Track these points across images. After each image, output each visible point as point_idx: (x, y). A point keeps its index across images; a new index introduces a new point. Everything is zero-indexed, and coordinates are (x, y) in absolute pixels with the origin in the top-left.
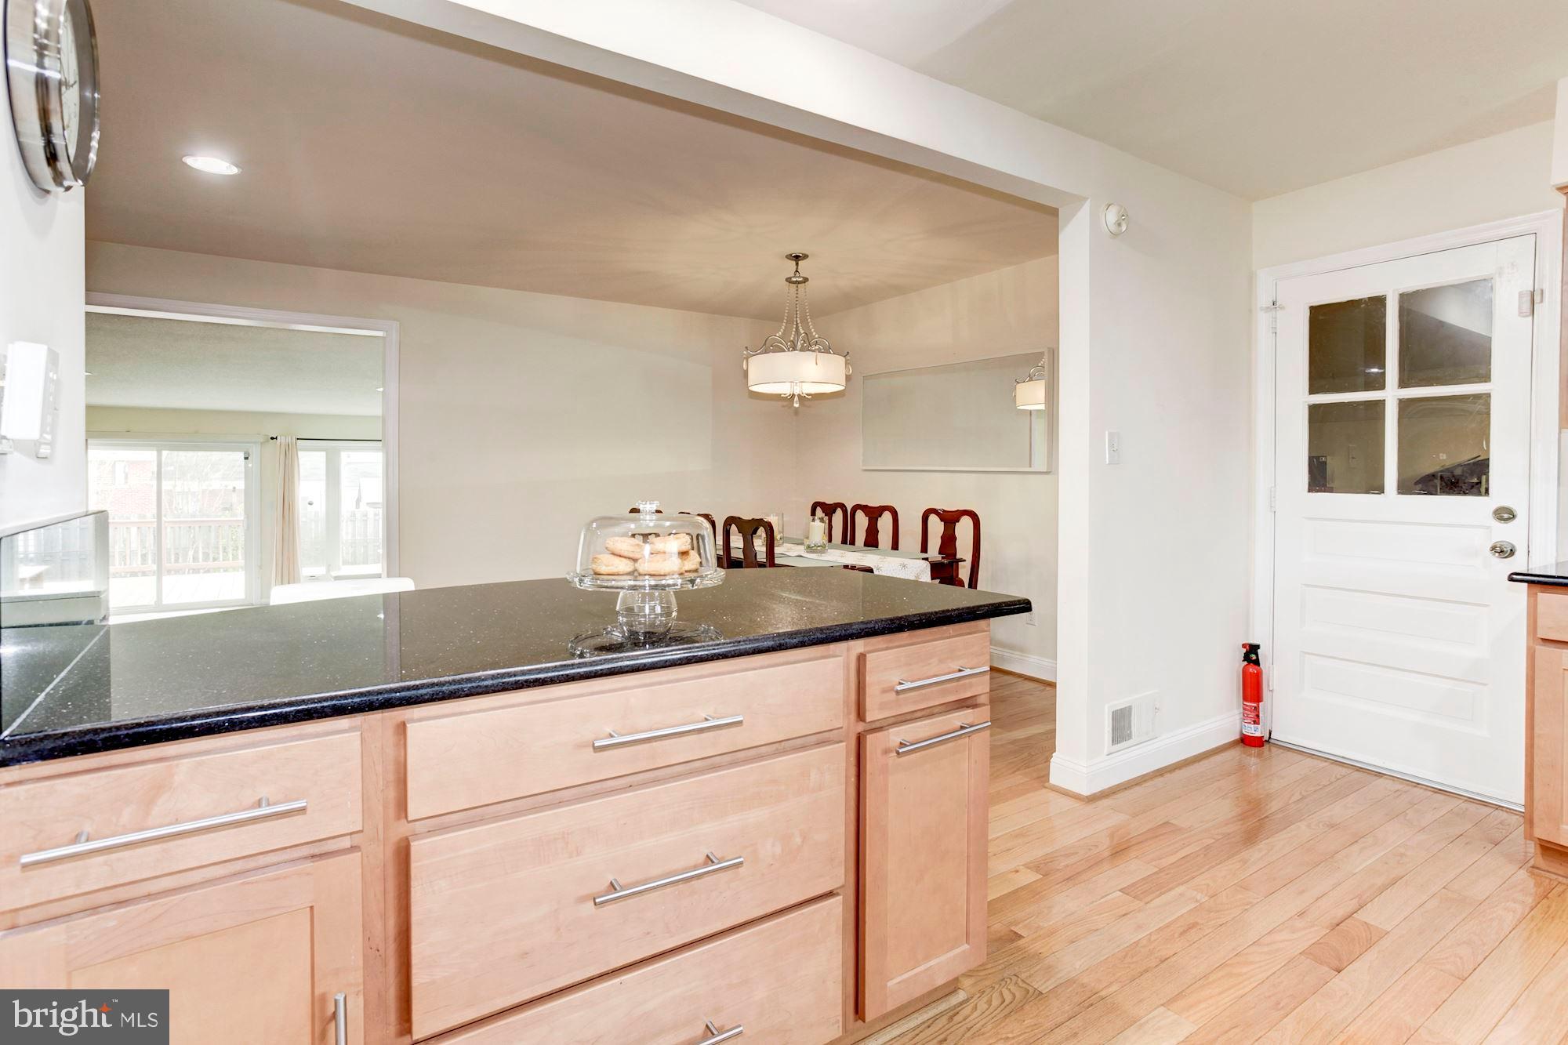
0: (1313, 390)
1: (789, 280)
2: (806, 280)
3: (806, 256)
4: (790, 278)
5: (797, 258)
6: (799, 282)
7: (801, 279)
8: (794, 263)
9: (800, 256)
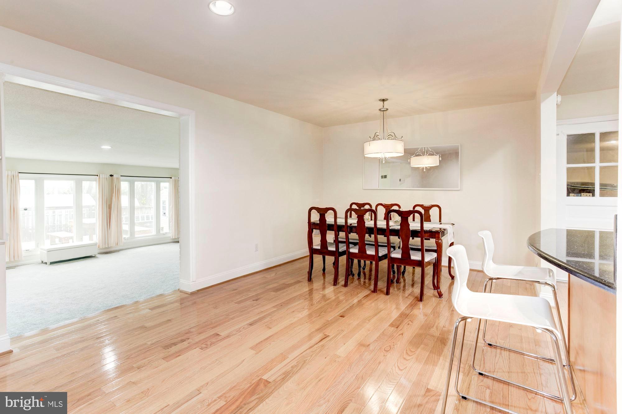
0: (568, 163)
1: (380, 110)
2: (387, 109)
3: (387, 100)
4: (381, 109)
5: (383, 100)
6: (385, 110)
7: (385, 109)
8: (382, 102)
9: (385, 100)
